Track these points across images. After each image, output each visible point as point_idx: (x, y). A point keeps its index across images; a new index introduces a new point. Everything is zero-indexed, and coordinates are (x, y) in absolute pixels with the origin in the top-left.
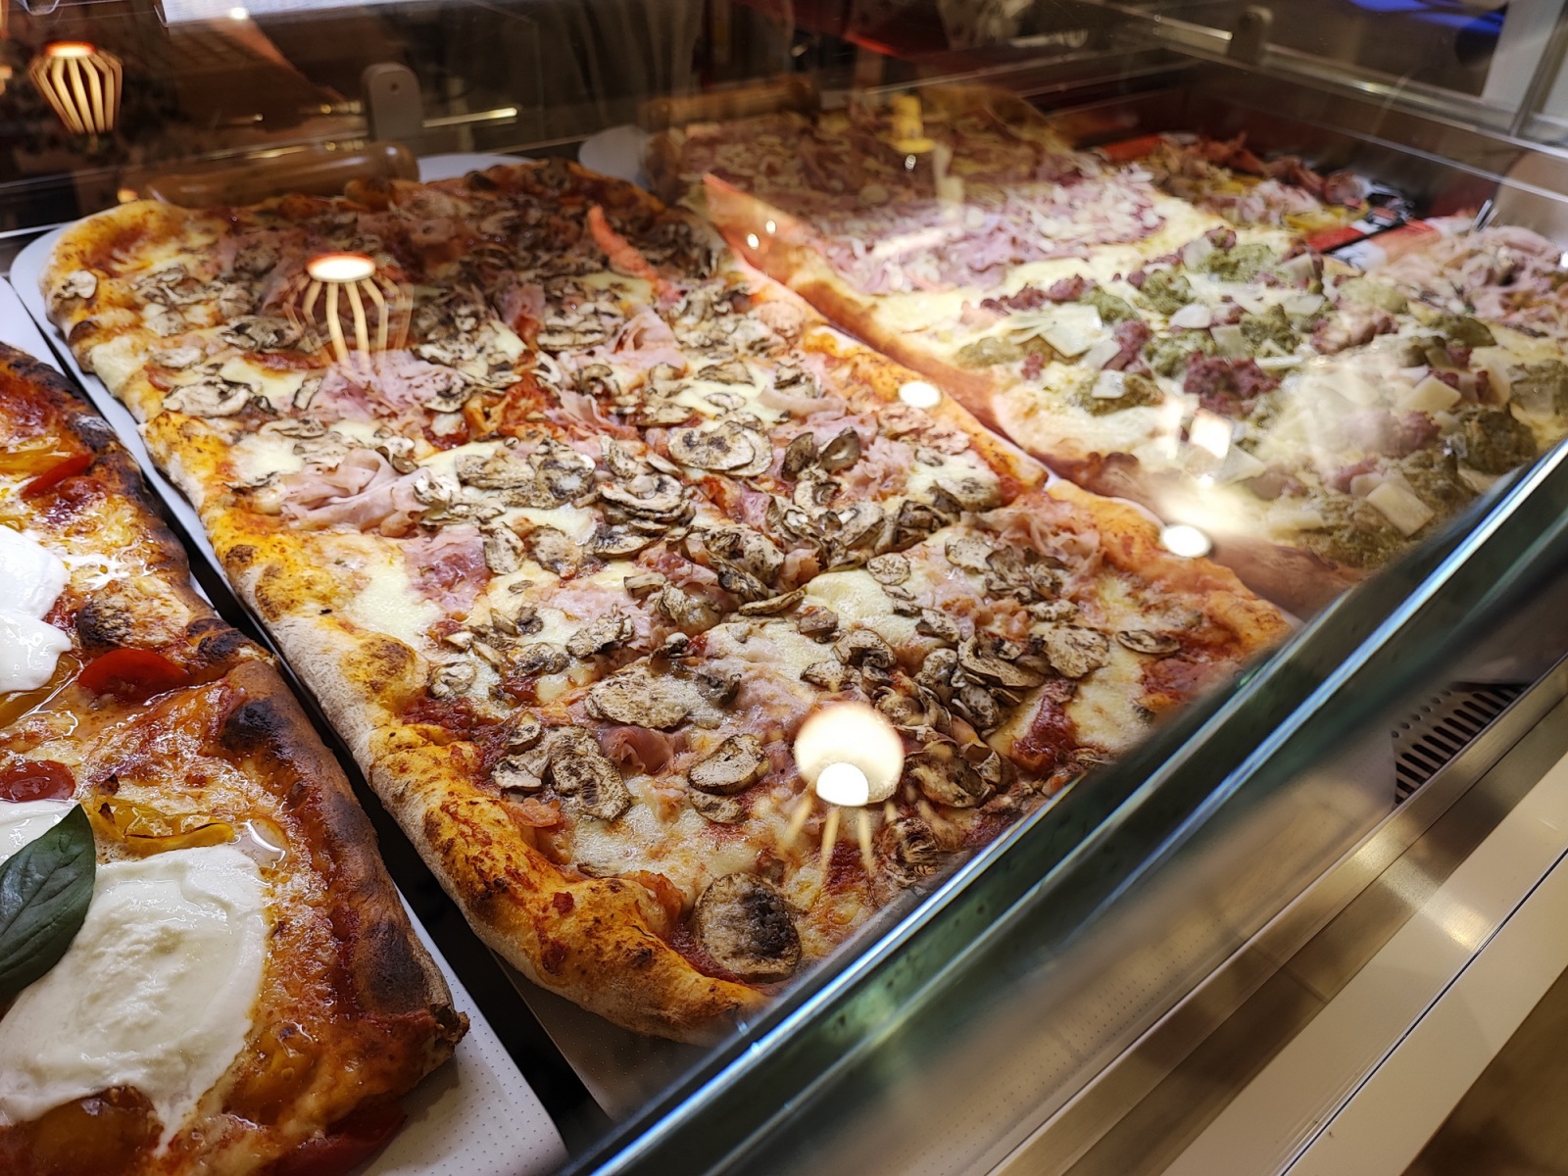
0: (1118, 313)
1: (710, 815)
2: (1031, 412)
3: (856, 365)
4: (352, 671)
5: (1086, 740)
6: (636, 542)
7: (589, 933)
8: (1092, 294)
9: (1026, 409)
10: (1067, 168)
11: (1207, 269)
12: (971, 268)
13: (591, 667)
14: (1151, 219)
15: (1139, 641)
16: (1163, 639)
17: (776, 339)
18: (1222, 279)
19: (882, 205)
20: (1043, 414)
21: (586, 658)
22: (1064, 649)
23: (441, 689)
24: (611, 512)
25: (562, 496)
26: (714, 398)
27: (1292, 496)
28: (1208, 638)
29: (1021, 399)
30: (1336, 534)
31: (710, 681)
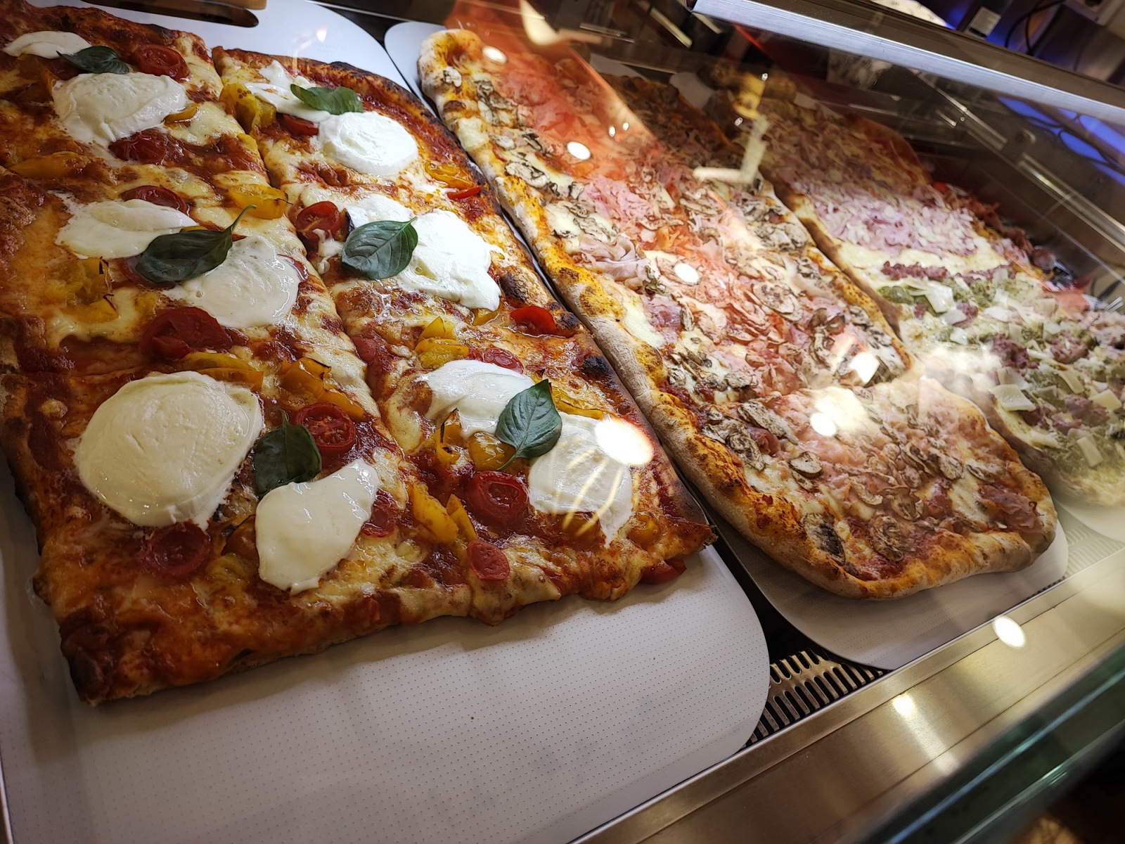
0: (961, 297)
1: (801, 484)
2: (918, 337)
3: (836, 277)
4: (639, 357)
5: (957, 509)
6: (748, 337)
7: (781, 516)
8: (949, 281)
9: (917, 334)
10: (928, 196)
11: (1003, 287)
12: (886, 241)
13: (737, 394)
14: (971, 246)
15: (977, 473)
16: (988, 475)
17: (792, 246)
18: (1009, 296)
19: (838, 184)
20: (924, 339)
21: (735, 389)
22: (946, 464)
23: (672, 380)
24: (735, 316)
25: (710, 299)
26: (769, 269)
27: (1041, 427)
28: (1007, 482)
29: (915, 327)
30: (1062, 453)
31: (793, 421)
